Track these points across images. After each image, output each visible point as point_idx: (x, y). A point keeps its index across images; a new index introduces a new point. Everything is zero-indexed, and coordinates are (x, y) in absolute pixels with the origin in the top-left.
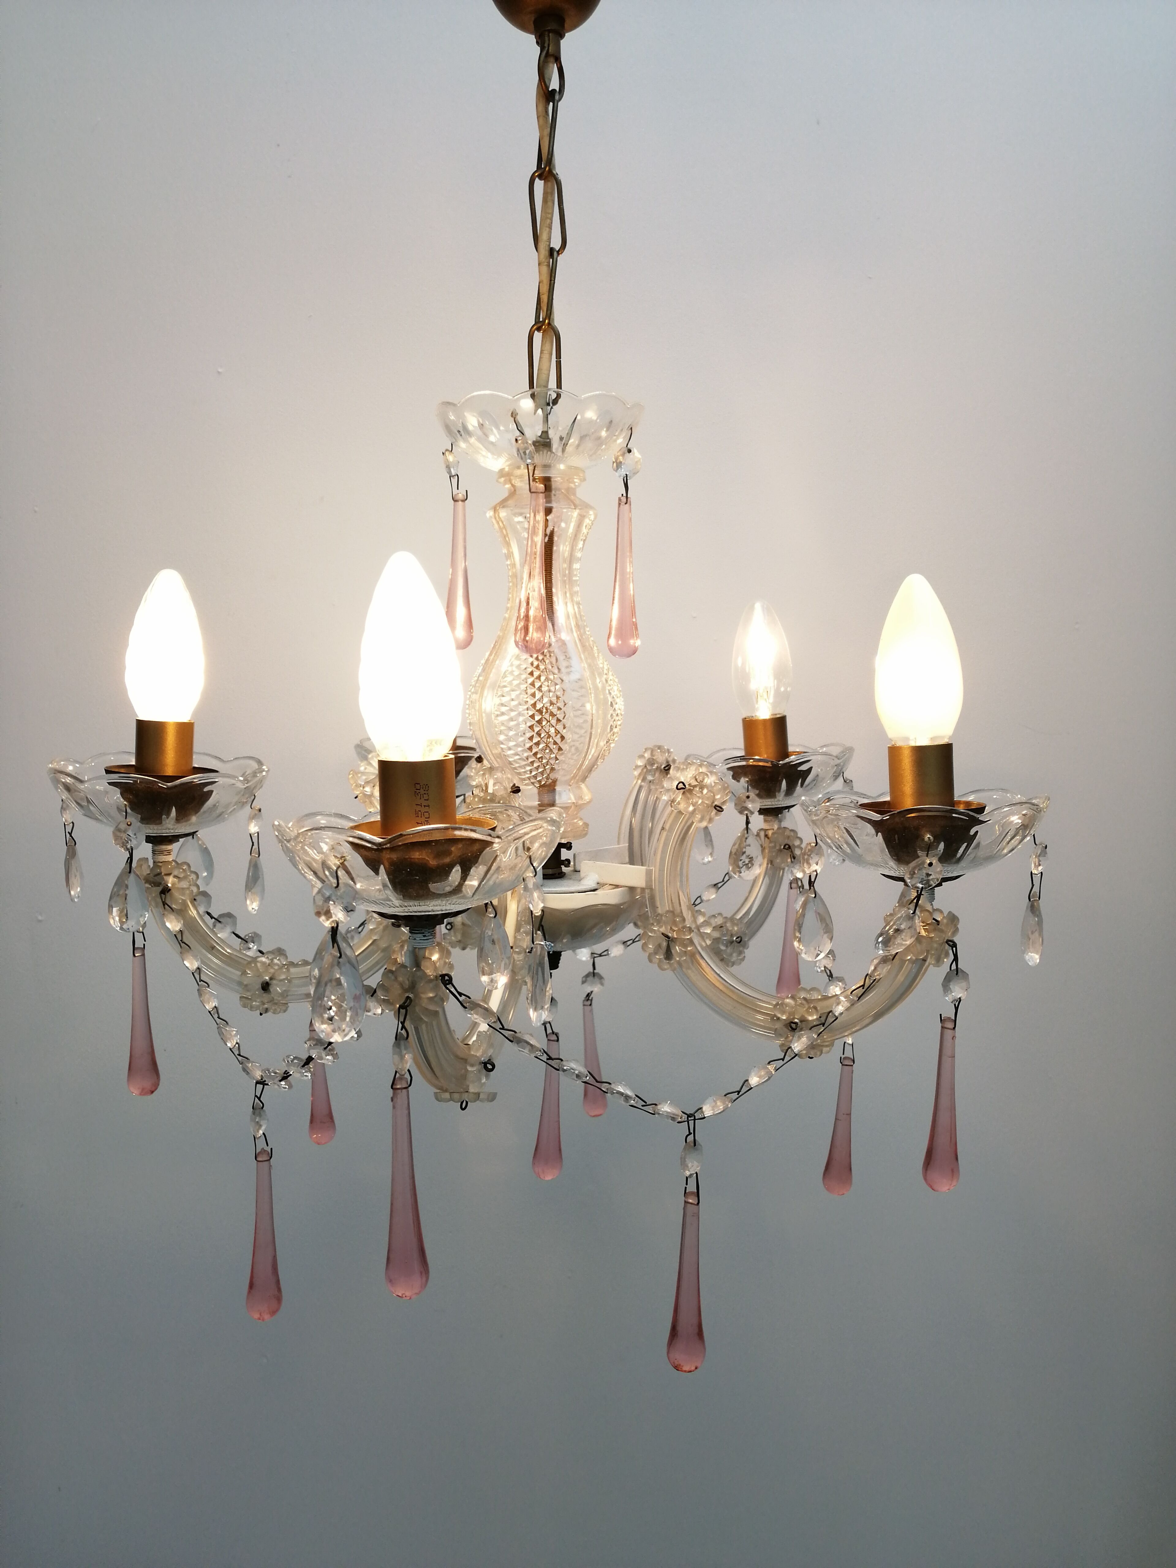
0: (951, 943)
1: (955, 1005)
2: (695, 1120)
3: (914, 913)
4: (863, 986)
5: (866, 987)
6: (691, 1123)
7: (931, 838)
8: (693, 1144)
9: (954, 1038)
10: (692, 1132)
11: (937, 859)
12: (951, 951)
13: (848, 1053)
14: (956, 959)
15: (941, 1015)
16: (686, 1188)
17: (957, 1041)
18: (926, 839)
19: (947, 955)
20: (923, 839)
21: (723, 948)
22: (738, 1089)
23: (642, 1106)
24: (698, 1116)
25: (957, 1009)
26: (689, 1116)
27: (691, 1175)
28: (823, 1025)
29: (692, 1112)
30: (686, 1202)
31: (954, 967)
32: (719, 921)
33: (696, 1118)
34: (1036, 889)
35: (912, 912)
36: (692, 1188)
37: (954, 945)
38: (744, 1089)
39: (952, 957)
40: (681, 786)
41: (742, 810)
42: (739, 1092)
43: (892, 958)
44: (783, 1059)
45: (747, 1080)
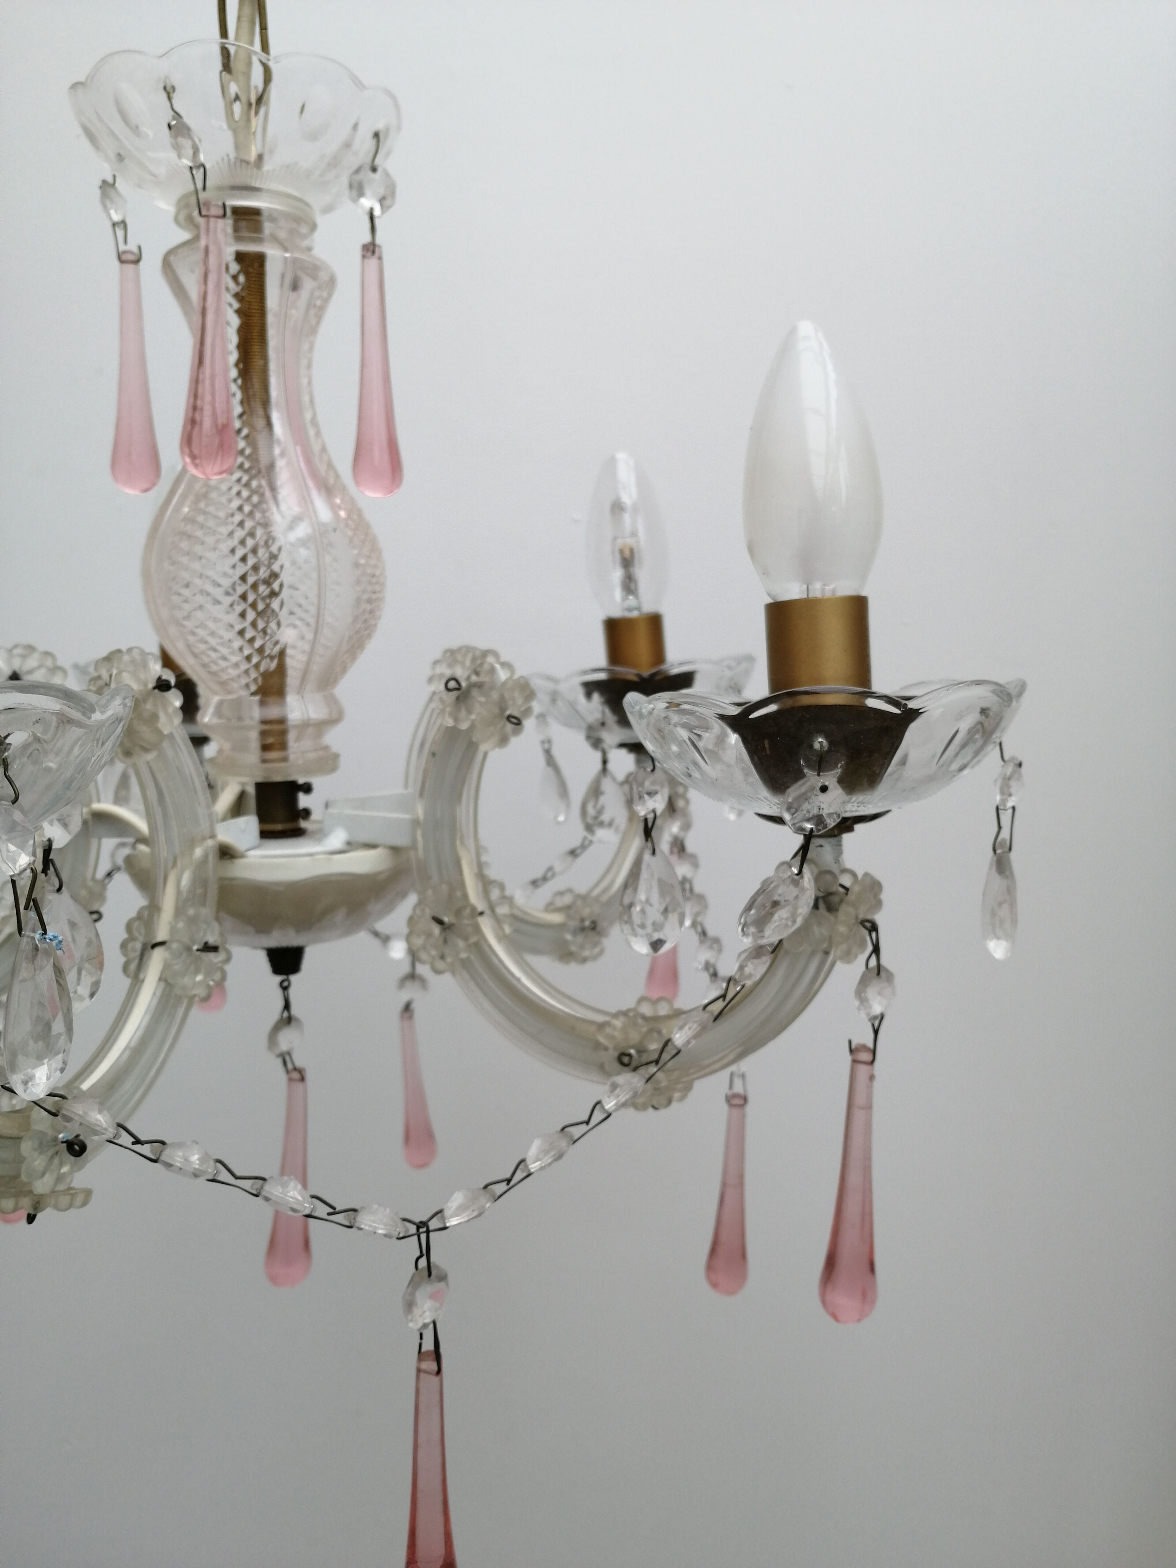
0: (868, 925)
1: (873, 1025)
2: (428, 1232)
3: (800, 872)
4: (723, 996)
5: (728, 998)
6: (423, 1237)
7: (825, 743)
8: (426, 1273)
9: (872, 1078)
10: (426, 1252)
11: (836, 779)
12: (868, 938)
13: (738, 1088)
14: (876, 950)
15: (850, 1042)
16: (420, 1345)
17: (876, 1084)
18: (817, 746)
19: (863, 945)
20: (811, 746)
21: (569, 937)
22: (508, 1176)
23: (329, 1214)
24: (433, 1225)
25: (876, 1032)
26: (420, 1225)
27: (425, 1326)
28: (657, 1062)
29: (424, 1219)
30: (419, 1371)
31: (873, 962)
32: (567, 899)
33: (431, 1228)
34: (1005, 834)
35: (796, 872)
36: (428, 1345)
37: (873, 928)
38: (519, 1175)
39: (870, 948)
40: (452, 684)
41: (596, 743)
42: (509, 1181)
43: (770, 949)
44: (587, 1122)
45: (523, 1161)
